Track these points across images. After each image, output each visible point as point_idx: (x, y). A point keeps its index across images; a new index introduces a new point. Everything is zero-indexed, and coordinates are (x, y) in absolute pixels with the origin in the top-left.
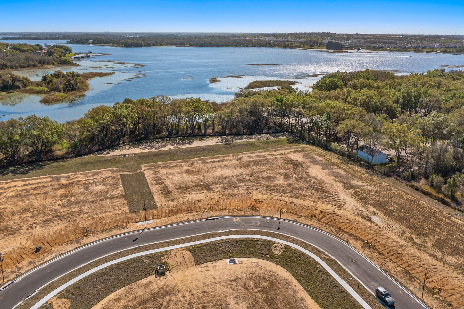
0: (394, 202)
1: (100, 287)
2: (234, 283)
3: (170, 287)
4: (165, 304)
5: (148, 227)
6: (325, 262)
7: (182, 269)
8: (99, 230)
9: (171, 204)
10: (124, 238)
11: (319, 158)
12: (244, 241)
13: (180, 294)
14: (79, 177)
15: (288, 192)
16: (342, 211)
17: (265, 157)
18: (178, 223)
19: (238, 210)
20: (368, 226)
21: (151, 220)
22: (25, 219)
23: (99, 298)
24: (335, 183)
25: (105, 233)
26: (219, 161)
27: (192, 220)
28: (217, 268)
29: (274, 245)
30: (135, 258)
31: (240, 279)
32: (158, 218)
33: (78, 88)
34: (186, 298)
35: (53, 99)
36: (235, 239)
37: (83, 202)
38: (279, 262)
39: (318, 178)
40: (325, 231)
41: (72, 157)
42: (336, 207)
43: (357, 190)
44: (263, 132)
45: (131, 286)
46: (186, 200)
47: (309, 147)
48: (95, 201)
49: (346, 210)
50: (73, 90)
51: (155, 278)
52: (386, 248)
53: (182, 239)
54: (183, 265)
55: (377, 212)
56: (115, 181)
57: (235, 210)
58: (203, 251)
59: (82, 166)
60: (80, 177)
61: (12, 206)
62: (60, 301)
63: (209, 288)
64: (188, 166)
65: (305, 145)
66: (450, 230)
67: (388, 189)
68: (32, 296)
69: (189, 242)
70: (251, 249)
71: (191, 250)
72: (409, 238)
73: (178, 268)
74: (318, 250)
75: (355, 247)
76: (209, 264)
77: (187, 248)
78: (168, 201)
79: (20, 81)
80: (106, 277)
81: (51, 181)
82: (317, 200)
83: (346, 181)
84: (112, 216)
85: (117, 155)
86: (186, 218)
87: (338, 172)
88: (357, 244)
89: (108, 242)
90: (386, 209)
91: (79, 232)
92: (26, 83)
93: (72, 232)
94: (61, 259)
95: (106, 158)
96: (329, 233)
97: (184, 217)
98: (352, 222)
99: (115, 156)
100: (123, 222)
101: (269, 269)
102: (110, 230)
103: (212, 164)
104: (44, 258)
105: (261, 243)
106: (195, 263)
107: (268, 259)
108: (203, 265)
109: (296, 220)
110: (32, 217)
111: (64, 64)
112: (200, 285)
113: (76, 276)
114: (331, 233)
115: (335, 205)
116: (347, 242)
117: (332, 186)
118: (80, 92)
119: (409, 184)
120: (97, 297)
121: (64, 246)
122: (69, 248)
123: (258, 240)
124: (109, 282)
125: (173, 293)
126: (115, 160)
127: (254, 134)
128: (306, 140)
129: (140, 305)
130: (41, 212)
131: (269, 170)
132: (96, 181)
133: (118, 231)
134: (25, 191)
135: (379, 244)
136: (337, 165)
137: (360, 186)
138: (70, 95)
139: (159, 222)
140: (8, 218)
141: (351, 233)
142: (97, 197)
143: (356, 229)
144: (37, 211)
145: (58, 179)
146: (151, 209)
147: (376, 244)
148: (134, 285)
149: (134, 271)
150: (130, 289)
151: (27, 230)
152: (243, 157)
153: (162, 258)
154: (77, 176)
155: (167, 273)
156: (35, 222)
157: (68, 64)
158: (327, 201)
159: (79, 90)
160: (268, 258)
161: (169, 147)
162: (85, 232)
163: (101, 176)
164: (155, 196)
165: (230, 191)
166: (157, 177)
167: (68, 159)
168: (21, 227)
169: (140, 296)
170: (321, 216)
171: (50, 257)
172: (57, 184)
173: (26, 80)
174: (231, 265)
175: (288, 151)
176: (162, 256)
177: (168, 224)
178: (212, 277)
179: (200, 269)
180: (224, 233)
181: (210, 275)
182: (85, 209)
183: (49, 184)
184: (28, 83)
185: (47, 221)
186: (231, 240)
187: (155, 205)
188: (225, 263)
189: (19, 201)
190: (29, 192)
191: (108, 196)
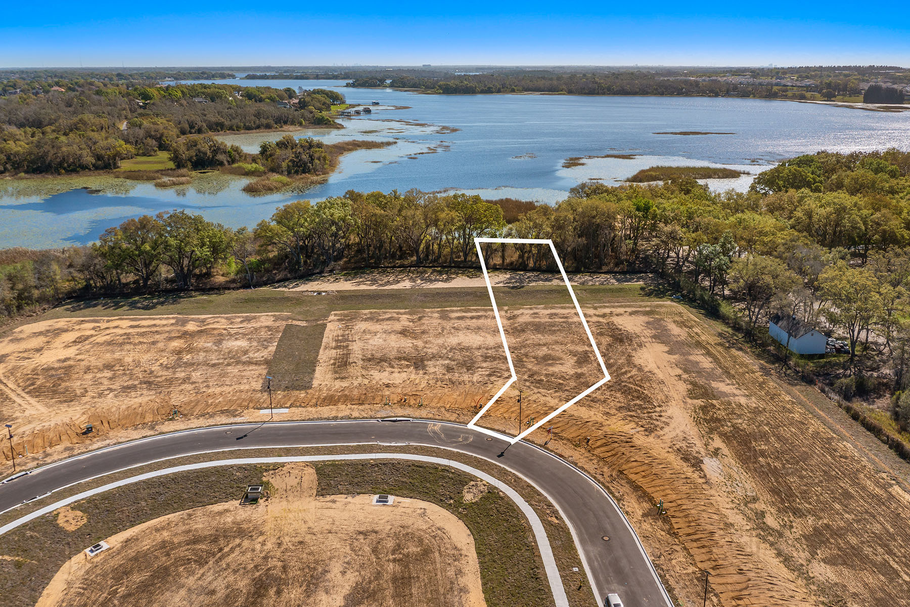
0: (778, 438)
1: (143, 503)
2: (361, 537)
3: (251, 525)
4: (226, 550)
5: (275, 419)
6: (546, 530)
7: (290, 499)
8: (195, 414)
9: (338, 384)
10: (226, 431)
11: (675, 330)
12: (420, 467)
13: (261, 539)
14: (218, 322)
15: (566, 390)
16: (651, 439)
17: (566, 318)
18: (328, 419)
19: (448, 411)
20: (683, 476)
21: (287, 408)
22: (100, 380)
23: (135, 521)
24: (675, 382)
25: (201, 419)
26: (472, 318)
27: (355, 418)
28: (349, 507)
29: (472, 483)
30: (221, 467)
31: (376, 532)
32: (300, 406)
33: (314, 169)
34: (265, 548)
35: (264, 186)
36: (407, 461)
37: (198, 364)
38: (466, 515)
39: (646, 369)
40: (589, 473)
41: (233, 289)
42: (643, 429)
43: (714, 402)
44: (601, 268)
45: (194, 511)
46: (366, 382)
47: (671, 306)
48: (219, 364)
49: (659, 437)
50: (304, 172)
51: (238, 505)
52: (693, 524)
53: (317, 448)
54: (298, 490)
55: (725, 450)
56: (272, 334)
57: (443, 409)
58: (340, 474)
59: (241, 304)
60: (220, 323)
61: (92, 359)
62: (71, 514)
63: (314, 538)
64: (412, 321)
65: (669, 303)
66: (867, 512)
67: (784, 408)
68: (38, 498)
69: (325, 454)
70: (428, 485)
71: (321, 470)
72: (756, 513)
73: (284, 496)
74: (550, 505)
75: (627, 513)
76: (340, 498)
77: (314, 464)
78: (337, 379)
79: (225, 152)
80: (161, 489)
81: (172, 324)
82: (613, 411)
83: (701, 381)
84: (229, 393)
85: (307, 291)
86: (347, 413)
87: (697, 363)
88: (636, 506)
89: (199, 434)
90: (749, 449)
91: (164, 412)
92: (235, 156)
93: (153, 411)
94: (114, 451)
95: (286, 295)
96: (595, 478)
97: (344, 410)
98: (654, 464)
99: (303, 292)
100: (240, 406)
101: (438, 525)
103: (456, 321)
104: (90, 445)
105: (451, 475)
106: (318, 492)
107: (448, 507)
108: (329, 498)
109: (546, 444)
110: (111, 379)
111: (319, 124)
112: (303, 528)
113: (117, 480)
114: (600, 477)
115: (642, 426)
116: (619, 500)
117: (665, 389)
118: (317, 175)
119: (845, 403)
120: (133, 519)
121: (129, 430)
122: (135, 434)
123: (447, 469)
124: (163, 498)
125: (250, 534)
126: (297, 300)
127: (583, 272)
128: (681, 292)
129: (188, 544)
130: (128, 372)
131: (557, 342)
132: (241, 331)
133: (224, 419)
134: (125, 337)
135: (681, 515)
136: (705, 348)
137: (725, 395)
138: (298, 181)
139: (298, 413)
140: (77, 376)
141: (639, 484)
142: (225, 359)
143: (655, 478)
144: (124, 370)
145: (184, 322)
146: (297, 390)
147: (677, 514)
148: (199, 511)
149: (211, 487)
150: (190, 515)
151: (93, 397)
152: (522, 314)
153: (265, 474)
154: (216, 320)
155: (261, 501)
156: (111, 386)
157: (326, 124)
158: (631, 416)
159: (315, 171)
160: (450, 505)
161: (406, 284)
162: (174, 413)
163: (254, 324)
164: (319, 370)
165: (456, 375)
166: (343, 336)
167: (227, 292)
168: (87, 392)
169: (196, 530)
170: (599, 443)
171: (99, 444)
172: (178, 331)
173: (235, 151)
174: (376, 506)
175: (621, 310)
176: (266, 471)
177: (309, 419)
178: (331, 520)
179: (319, 504)
180: (396, 447)
181: (329, 517)
182: (196, 375)
183: (167, 329)
184: (237, 157)
185: (128, 387)
186: (399, 462)
187: (310, 382)
188: (368, 501)
189: (108, 351)
190: (130, 339)
191: (244, 358)
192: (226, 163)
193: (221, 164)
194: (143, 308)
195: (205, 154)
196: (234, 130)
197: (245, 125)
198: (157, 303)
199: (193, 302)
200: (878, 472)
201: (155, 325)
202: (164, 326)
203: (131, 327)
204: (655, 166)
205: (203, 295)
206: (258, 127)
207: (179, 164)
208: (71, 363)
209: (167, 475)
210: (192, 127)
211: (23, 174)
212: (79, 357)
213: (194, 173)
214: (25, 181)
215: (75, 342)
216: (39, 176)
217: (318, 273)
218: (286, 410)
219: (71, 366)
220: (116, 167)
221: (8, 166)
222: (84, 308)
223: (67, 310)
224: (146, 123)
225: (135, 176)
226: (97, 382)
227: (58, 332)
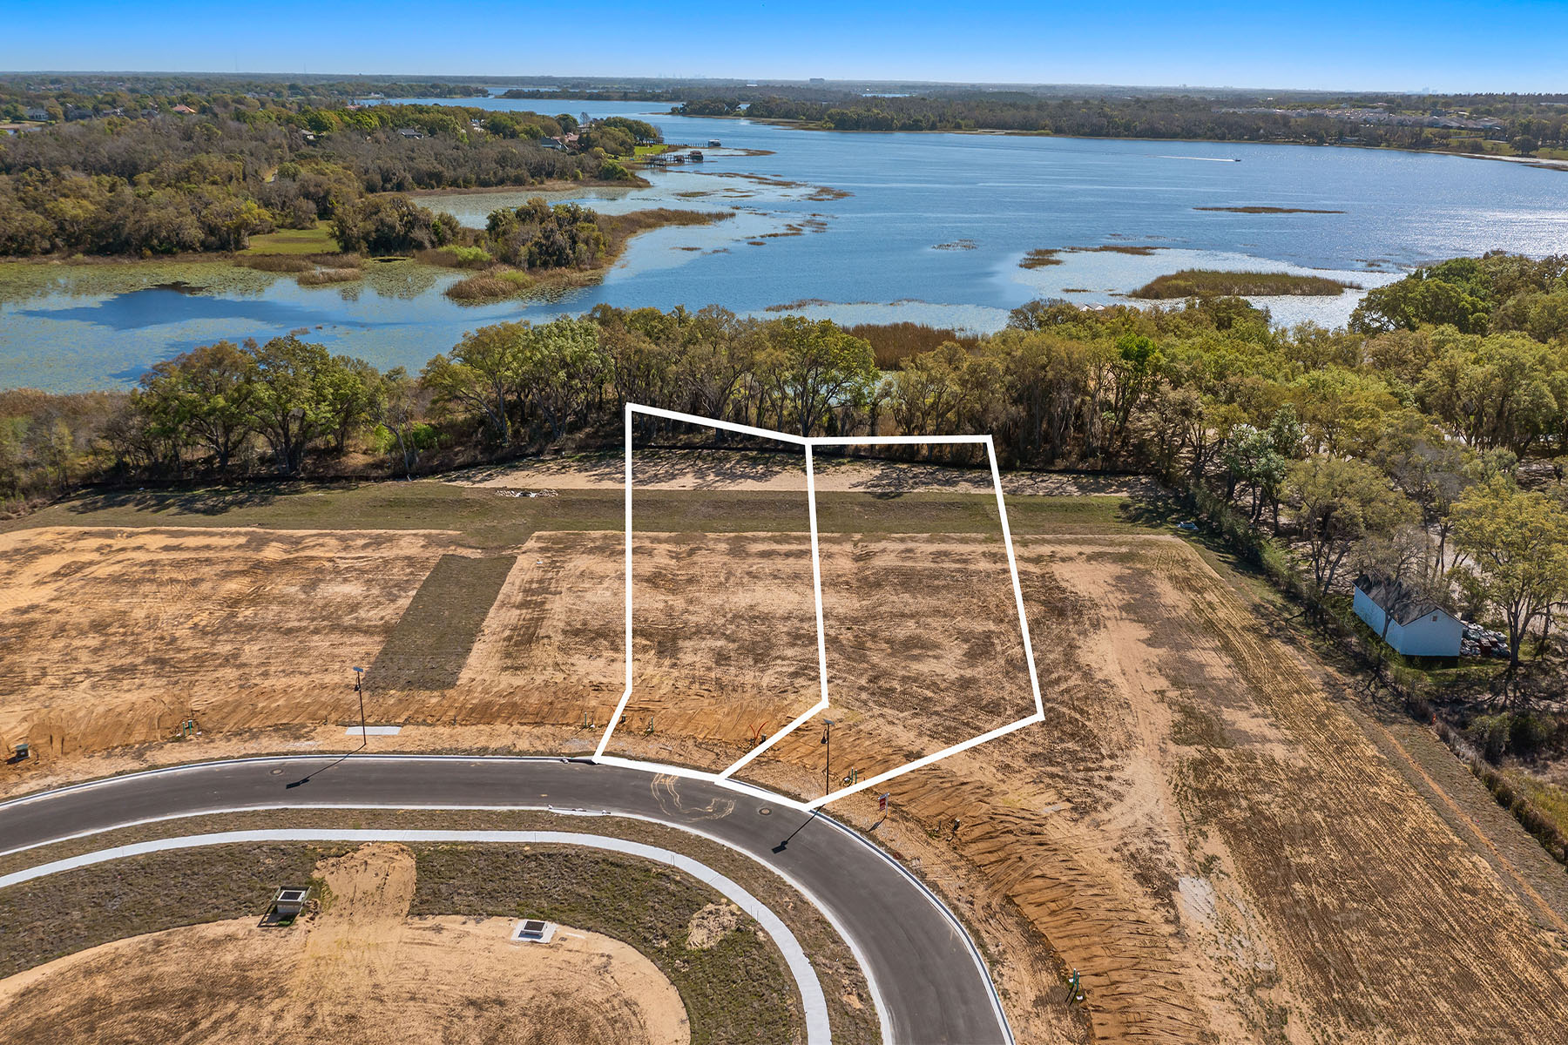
0: (1340, 839)
1: (76, 914)
2: (470, 1012)
3: (266, 972)
4: (205, 1024)
5: (371, 747)
6: (832, 1025)
7: (356, 918)
8: (225, 730)
9: (508, 680)
10: (272, 768)
11: (1169, 594)
12: (618, 866)
13: (276, 1006)
14: (322, 545)
15: (936, 713)
16: (1081, 829)
17: (965, 561)
18: (469, 752)
19: (698, 745)
20: (1132, 917)
21: (398, 725)
22: (74, 653)
23: (52, 951)
24: (1152, 707)
25: (234, 740)
26: (788, 555)
27: (521, 753)
28: (467, 943)
29: (710, 907)
30: (240, 844)
31: (502, 1003)
32: (424, 723)
33: (576, 259)
34: (280, 1025)
35: (482, 288)
36: (596, 851)
37: (262, 629)
38: (686, 976)
39: (1099, 676)
40: (945, 897)
41: (376, 479)
42: (1069, 805)
43: (1222, 752)
44: (1053, 463)
45: (169, 934)
46: (559, 677)
47: (1171, 545)
48: (299, 629)
49: (1098, 825)
50: (558, 264)
51: (254, 927)
52: (1134, 1030)
53: (432, 814)
54: (373, 902)
55: (1227, 862)
56: (412, 573)
57: (690, 743)
58: (461, 871)
59: (380, 510)
60: (324, 546)
61: (76, 609)
63: (379, 1008)
64: (677, 557)
65: (1168, 537)
67: (1361, 772)
69: (442, 828)
70: (626, 905)
71: (425, 858)
72: (1269, 1012)
73: (346, 913)
74: (852, 967)
75: (1005, 994)
76: (453, 923)
77: (415, 849)
78: (506, 669)
79: (427, 226)
80: (116, 888)
81: (240, 547)
82: (1018, 763)
83: (1203, 706)
84: (301, 689)
85: (505, 488)
86: (506, 742)
87: (1201, 666)
88: (1027, 979)
89: (223, 772)
90: (1277, 860)
91: (168, 725)
92: (445, 232)
93: (152, 719)
94: (56, 799)
95: (464, 495)
96: (955, 909)
97: (503, 735)
98: (1078, 886)
99: (496, 489)
100: (313, 717)
101: (626, 996)
102: (255, 736)
103: (757, 560)
104: (16, 785)
105: (672, 887)
106: (412, 906)
107: (655, 955)
108: (431, 921)
109: (874, 828)
110: (95, 651)
111: (606, 179)
112: (365, 986)
113: (39, 862)
114: (964, 907)
115: (1068, 800)
116: (994, 963)
117: (1129, 719)
118: (581, 270)
119: (1486, 768)
120: (49, 947)
121: (96, 759)
122: (103, 767)
123: (667, 873)
124: (117, 903)
125: (259, 993)
126: (482, 505)
127: (1017, 469)
128: (1197, 516)
129: (135, 1008)
130: (130, 639)
131: (936, 612)
132: (358, 564)
133: (275, 744)
134: (147, 568)
135: (1115, 1005)
136: (1222, 636)
137: (1246, 737)
138: (547, 279)
139: (417, 736)
140: (37, 642)
141: (1041, 928)
142: (313, 619)
143: (1074, 917)
144: (125, 634)
145: (259, 543)
146: (427, 689)
147: (1107, 1004)
148: (179, 936)
149: (211, 887)
150: (158, 943)
151: (53, 687)
152: (884, 551)
153: (319, 864)
154: (321, 541)
155: (300, 920)
156: (91, 666)
157: (619, 179)
158: (1052, 776)
159: (578, 264)
160: (661, 950)
161: (688, 482)
162: (185, 726)
163: (387, 552)
164: (478, 647)
165: (733, 670)
166: (541, 581)
167: (363, 484)
168: (44, 675)
169: (160, 978)
170: (977, 832)
171: (33, 785)
172: (246, 560)
173: (445, 224)
174: (518, 943)
175: (1072, 550)
176: (323, 857)
177: (435, 752)
178: (422, 970)
179: (408, 933)
180: (582, 819)
181: (421, 964)
182: (251, 652)
183: (227, 555)
184: (449, 234)
185: (121, 670)
186: (579, 852)
187: (455, 675)
188: (502, 933)
189: (108, 595)
190: (154, 572)
191: (348, 620)
192: (427, 244)
193: (420, 246)
194: (207, 512)
195: (392, 228)
196: (459, 186)
197: (478, 178)
198: (232, 503)
199: (296, 503)
200: (1539, 927)
201: (208, 547)
202: (224, 548)
203: (167, 548)
204: (1186, 269)
205: (318, 488)
206: (501, 182)
207: (348, 247)
208: (36, 615)
209: (134, 858)
210: (386, 180)
211: (80, 256)
212: (54, 605)
213: (370, 262)
214: (82, 269)
215: (57, 574)
216: (108, 260)
217: (533, 454)
218: (395, 731)
219: (33, 623)
220: (239, 245)
221: (58, 241)
222: (103, 508)
223: (73, 509)
224: (305, 172)
225: (270, 264)
226: (69, 657)
227: (30, 554)
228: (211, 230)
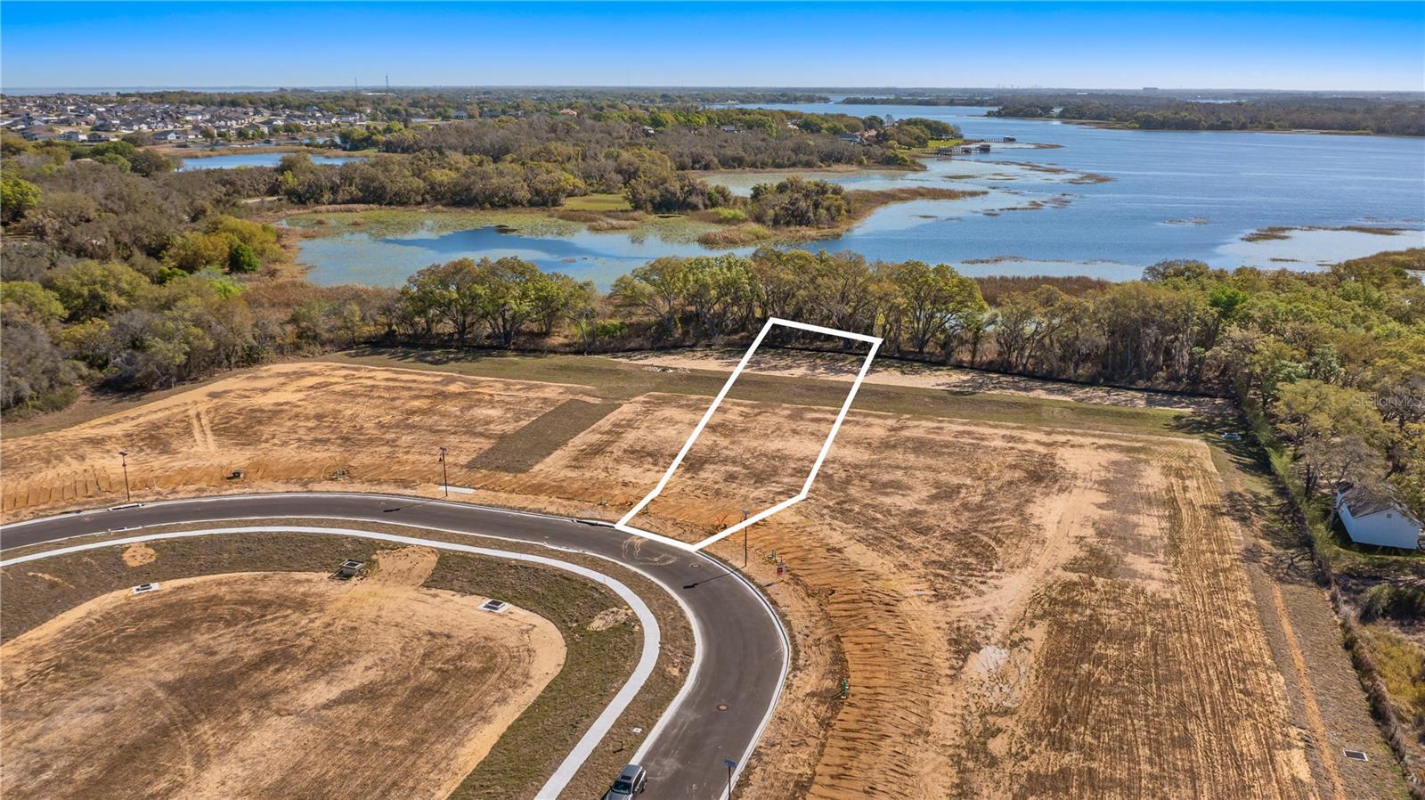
0: (1155, 645)
1: (226, 556)
2: (427, 638)
3: (319, 599)
4: (269, 617)
5: (449, 498)
7: (388, 583)
8: (364, 478)
9: (566, 473)
10: (379, 501)
11: (1152, 478)
12: (567, 579)
13: (314, 616)
14: (491, 386)
15: (875, 528)
16: (931, 607)
17: (983, 439)
18: (511, 508)
20: (926, 661)
21: (475, 488)
22: (298, 429)
24: (1065, 546)
25: (368, 484)
27: (547, 514)
28: (449, 605)
29: (615, 609)
30: (337, 535)
31: (449, 637)
32: (493, 490)
33: (817, 220)
34: (311, 625)
35: (727, 238)
36: (558, 570)
37: (420, 428)
38: (577, 643)
39: (1035, 522)
41: (561, 353)
42: (933, 593)
43: (1100, 580)
44: (1137, 384)
45: (274, 574)
46: (603, 475)
48: (444, 431)
49: (947, 607)
50: (800, 224)
51: (325, 578)
52: (869, 720)
54: (402, 577)
55: (1038, 643)
56: (541, 407)
57: (669, 522)
58: (465, 568)
60: (493, 388)
61: (311, 406)
62: (143, 550)
63: (374, 627)
64: (746, 416)
66: (1190, 771)
67: (1221, 609)
68: (126, 529)
69: (466, 544)
70: (562, 601)
71: (444, 557)
72: (988, 729)
73: (383, 579)
74: (689, 654)
75: (790, 687)
76: (446, 594)
77: (442, 553)
78: (569, 467)
80: (255, 546)
81: (435, 382)
82: (916, 565)
83: (1113, 551)
85: (652, 365)
86: (540, 506)
87: (1136, 526)
88: (813, 681)
89: (350, 499)
90: (1083, 649)
91: (331, 471)
92: (718, 198)
93: (323, 467)
94: (245, 500)
95: (619, 367)
96: (793, 638)
97: (542, 502)
98: (897, 638)
99: (644, 366)
100: (422, 478)
101: (531, 647)
102: (380, 482)
103: (807, 423)
104: (225, 490)
105: (597, 596)
106: (426, 582)
107: (565, 630)
108: (433, 591)
109: (770, 585)
110: (310, 429)
111: (888, 164)
112: (370, 616)
113: (217, 527)
114: (800, 638)
115: (936, 590)
117: (1036, 550)
118: (819, 229)
119: (1355, 623)
120: (205, 569)
121: (279, 484)
122: (280, 488)
123: (598, 588)
124: (252, 554)
125: (308, 608)
126: (626, 373)
129: (235, 604)
130: (334, 425)
131: (928, 468)
133: (391, 489)
134: (368, 389)
135: (866, 705)
136: (1176, 509)
137: (1133, 574)
138: (786, 234)
139: (485, 496)
140: (279, 421)
141: (849, 657)
142: (457, 427)
143: (880, 654)
144: (333, 422)
145: (451, 382)
146: (507, 472)
147: (860, 703)
148: (280, 575)
149: (310, 554)
150: (266, 577)
151: (275, 445)
152: (919, 426)
153: (378, 552)
154: (492, 384)
155: (354, 579)
156: (304, 437)
157: (899, 164)
158: (937, 575)
159: (817, 224)
160: (570, 628)
161: (799, 372)
162: (346, 473)
163: (531, 394)
164: (558, 453)
165: (734, 485)
166: (630, 421)
167: (552, 355)
168: (273, 438)
169: (257, 593)
170: (846, 598)
171: (236, 491)
172: (434, 390)
173: (718, 192)
174: (480, 610)
175: (1088, 440)
176: (382, 548)
177: (489, 505)
178: (411, 614)
179: (414, 594)
180: (561, 552)
181: (412, 610)
182: (406, 439)
183: (423, 386)
184: (721, 200)
185: (320, 441)
186: (545, 568)
187: (531, 466)
188: (475, 604)
189: (336, 401)
190: (371, 391)
191: (480, 429)
192: (701, 206)
193: (695, 208)
194: (431, 363)
195: (674, 194)
196: (756, 167)
197: (774, 161)
199: (496, 363)
200: (1291, 724)
201: (414, 381)
202: (425, 382)
203: (387, 380)
205: (518, 355)
207: (637, 207)
208: (285, 407)
209: (270, 533)
210: (694, 162)
211: (439, 207)
212: (299, 403)
213: (653, 217)
214: (439, 215)
215: (312, 387)
216: (459, 210)
217: (689, 346)
218: (471, 491)
219: (282, 411)
220: (555, 203)
221: (427, 197)
222: (368, 355)
223: (347, 355)
224: (626, 155)
225: (572, 216)
226: (293, 430)
227: (300, 375)
228: (538, 192)
